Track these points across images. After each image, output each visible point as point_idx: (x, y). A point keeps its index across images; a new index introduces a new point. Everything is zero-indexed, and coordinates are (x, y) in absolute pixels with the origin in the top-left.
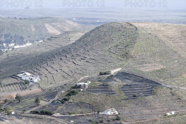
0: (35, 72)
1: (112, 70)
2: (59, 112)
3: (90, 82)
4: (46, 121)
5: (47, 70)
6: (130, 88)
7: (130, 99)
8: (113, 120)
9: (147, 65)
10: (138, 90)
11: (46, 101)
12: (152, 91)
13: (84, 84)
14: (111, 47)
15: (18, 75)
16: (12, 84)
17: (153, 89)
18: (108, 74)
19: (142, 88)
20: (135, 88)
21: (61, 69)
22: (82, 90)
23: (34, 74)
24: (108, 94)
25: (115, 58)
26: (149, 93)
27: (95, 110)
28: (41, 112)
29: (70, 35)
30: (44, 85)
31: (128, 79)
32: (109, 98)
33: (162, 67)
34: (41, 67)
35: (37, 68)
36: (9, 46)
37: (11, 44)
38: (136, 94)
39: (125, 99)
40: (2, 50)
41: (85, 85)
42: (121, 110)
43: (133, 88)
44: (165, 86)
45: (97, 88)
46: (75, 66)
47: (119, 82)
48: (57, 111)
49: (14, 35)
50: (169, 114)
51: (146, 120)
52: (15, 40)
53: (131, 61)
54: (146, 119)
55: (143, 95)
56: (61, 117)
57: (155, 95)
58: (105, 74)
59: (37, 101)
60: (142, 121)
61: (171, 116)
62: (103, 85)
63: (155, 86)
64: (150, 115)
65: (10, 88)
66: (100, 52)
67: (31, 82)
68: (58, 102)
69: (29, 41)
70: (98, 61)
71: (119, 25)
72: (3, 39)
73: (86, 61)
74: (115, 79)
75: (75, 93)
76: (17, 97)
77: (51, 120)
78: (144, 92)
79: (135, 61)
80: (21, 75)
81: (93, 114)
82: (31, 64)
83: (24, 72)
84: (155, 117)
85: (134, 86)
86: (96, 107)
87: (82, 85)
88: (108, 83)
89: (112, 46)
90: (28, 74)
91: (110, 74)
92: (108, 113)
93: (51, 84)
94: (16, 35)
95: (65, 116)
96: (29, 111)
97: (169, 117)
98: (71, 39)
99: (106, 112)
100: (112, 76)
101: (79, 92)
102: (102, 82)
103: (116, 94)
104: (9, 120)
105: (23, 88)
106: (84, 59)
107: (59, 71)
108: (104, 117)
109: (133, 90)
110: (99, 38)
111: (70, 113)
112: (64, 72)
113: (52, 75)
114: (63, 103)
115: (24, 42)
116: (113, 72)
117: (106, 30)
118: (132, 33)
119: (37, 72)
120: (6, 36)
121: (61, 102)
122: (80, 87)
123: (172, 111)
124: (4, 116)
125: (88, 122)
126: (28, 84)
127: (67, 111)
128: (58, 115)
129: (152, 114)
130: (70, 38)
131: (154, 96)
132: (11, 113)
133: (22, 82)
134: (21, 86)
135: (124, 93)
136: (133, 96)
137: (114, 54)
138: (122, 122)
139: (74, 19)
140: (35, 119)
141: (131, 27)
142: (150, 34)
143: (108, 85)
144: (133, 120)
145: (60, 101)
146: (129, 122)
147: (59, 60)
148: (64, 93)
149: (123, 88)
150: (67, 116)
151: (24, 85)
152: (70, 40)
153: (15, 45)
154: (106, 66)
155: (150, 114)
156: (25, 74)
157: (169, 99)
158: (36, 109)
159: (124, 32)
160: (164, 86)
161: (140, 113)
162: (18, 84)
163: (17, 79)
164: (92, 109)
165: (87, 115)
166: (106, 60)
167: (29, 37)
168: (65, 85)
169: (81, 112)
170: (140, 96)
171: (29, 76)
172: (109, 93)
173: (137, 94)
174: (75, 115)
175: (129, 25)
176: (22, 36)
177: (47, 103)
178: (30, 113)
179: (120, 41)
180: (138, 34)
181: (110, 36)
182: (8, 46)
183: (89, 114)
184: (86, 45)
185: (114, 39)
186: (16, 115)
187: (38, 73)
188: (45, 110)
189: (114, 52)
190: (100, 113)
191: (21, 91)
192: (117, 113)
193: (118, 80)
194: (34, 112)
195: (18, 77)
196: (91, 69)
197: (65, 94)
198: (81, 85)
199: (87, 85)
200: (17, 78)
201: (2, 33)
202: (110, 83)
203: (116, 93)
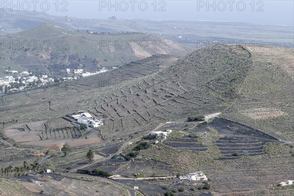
0: (98, 112)
1: (207, 114)
2: (119, 173)
3: (171, 131)
4: (96, 186)
5: (116, 111)
6: (230, 142)
7: (227, 159)
8: (199, 189)
9: (260, 109)
10: (241, 145)
11: (104, 155)
12: (262, 148)
13: (162, 134)
14: (211, 81)
15: (74, 116)
16: (62, 129)
17: (264, 146)
18: (201, 120)
19: (248, 144)
20: (237, 143)
21: (135, 109)
22: (157, 142)
23: (96, 115)
24: (195, 150)
25: (214, 97)
26: (257, 152)
27: (174, 172)
28: (92, 172)
29: (160, 60)
30: (107, 132)
31: (229, 129)
32: (196, 155)
33: (282, 113)
34: (108, 106)
35: (102, 107)
36: (75, 72)
37: (78, 70)
38: (237, 152)
39: (220, 159)
40: (64, 78)
41: (162, 136)
42: (213, 175)
43: (233, 142)
44: (283, 142)
45: (180, 140)
46: (155, 107)
47: (215, 133)
48: (117, 171)
49: (84, 58)
50: (284, 184)
51: (248, 192)
52: (84, 65)
53: (237, 102)
54: (249, 190)
55: (249, 154)
56: (122, 181)
57: (266, 155)
58: (196, 120)
59: (89, 155)
60: (242, 192)
61: (287, 186)
62: (190, 136)
63: (267, 141)
64: (255, 185)
65: (57, 135)
66: (193, 87)
67: (90, 126)
68: (120, 159)
69: (106, 67)
70: (188, 101)
71: (227, 48)
72: (67, 62)
73: (172, 100)
74: (209, 128)
75: (146, 146)
76: (65, 148)
77: (105, 184)
78: (250, 149)
79: (242, 102)
80: (77, 116)
81: (170, 179)
82: (96, 101)
83: (82, 112)
84: (263, 187)
85: (236, 140)
86: (175, 168)
87: (159, 135)
88: (197, 133)
89: (213, 79)
90: (88, 115)
91: (203, 120)
92: (192, 178)
93: (117, 131)
94: (86, 57)
95: (128, 179)
96: (76, 170)
97: (283, 188)
98: (160, 67)
99: (189, 176)
100: (206, 123)
101: (152, 145)
102: (189, 132)
103: (207, 151)
104: (40, 180)
105: (76, 136)
106: (170, 97)
107: (132, 112)
108: (186, 184)
109: (234, 146)
110: (196, 66)
111: (135, 176)
112: (139, 114)
113: (121, 118)
114: (127, 160)
115: (98, 69)
116: (208, 117)
117: (208, 55)
118: (243, 62)
119: (100, 113)
120: (72, 58)
121: (125, 158)
122: (154, 137)
123: (289, 179)
124: (35, 175)
125: (160, 189)
126: (85, 130)
127: (132, 172)
128: (118, 177)
129: (258, 183)
130: (158, 65)
131: (264, 157)
132: (46, 171)
133: (76, 126)
134: (73, 133)
135: (220, 149)
136: (233, 155)
137: (213, 90)
138: (212, 193)
139: (181, 37)
140: (81, 181)
141: (244, 52)
142: (270, 64)
143: (197, 137)
144: (228, 190)
145: (123, 156)
146: (223, 192)
147: (136, 96)
148: (131, 145)
149: (219, 142)
150: (130, 180)
151: (79, 130)
152: (158, 68)
153: (84, 72)
154: (200, 109)
155: (256, 183)
156: (84, 115)
157: (287, 162)
158: (86, 167)
159: (231, 59)
160: (280, 142)
161: (241, 181)
162: (70, 129)
163: (71, 122)
164: (170, 170)
165: (160, 179)
166: (201, 99)
167: (105, 60)
168: (136, 133)
169: (152, 175)
170: (243, 155)
171: (88, 118)
172: (198, 149)
173: (240, 152)
174: (142, 179)
175: (241, 49)
176: (95, 60)
177: (105, 159)
178: (77, 173)
179: (224, 73)
180: (252, 62)
181: (212, 64)
182: (73, 73)
183: (164, 178)
184: (177, 75)
185: (216, 69)
186: (52, 174)
187: (102, 114)
188: (99, 169)
189: (214, 88)
190: (181, 178)
191: (73, 139)
192: (206, 179)
193: (213, 129)
194: (83, 171)
195: (73, 118)
196: (176, 112)
197: (133, 147)
198: (156, 135)
199: (166, 135)
200: (71, 120)
201: (66, 54)
202: (200, 134)
203: (207, 149)
